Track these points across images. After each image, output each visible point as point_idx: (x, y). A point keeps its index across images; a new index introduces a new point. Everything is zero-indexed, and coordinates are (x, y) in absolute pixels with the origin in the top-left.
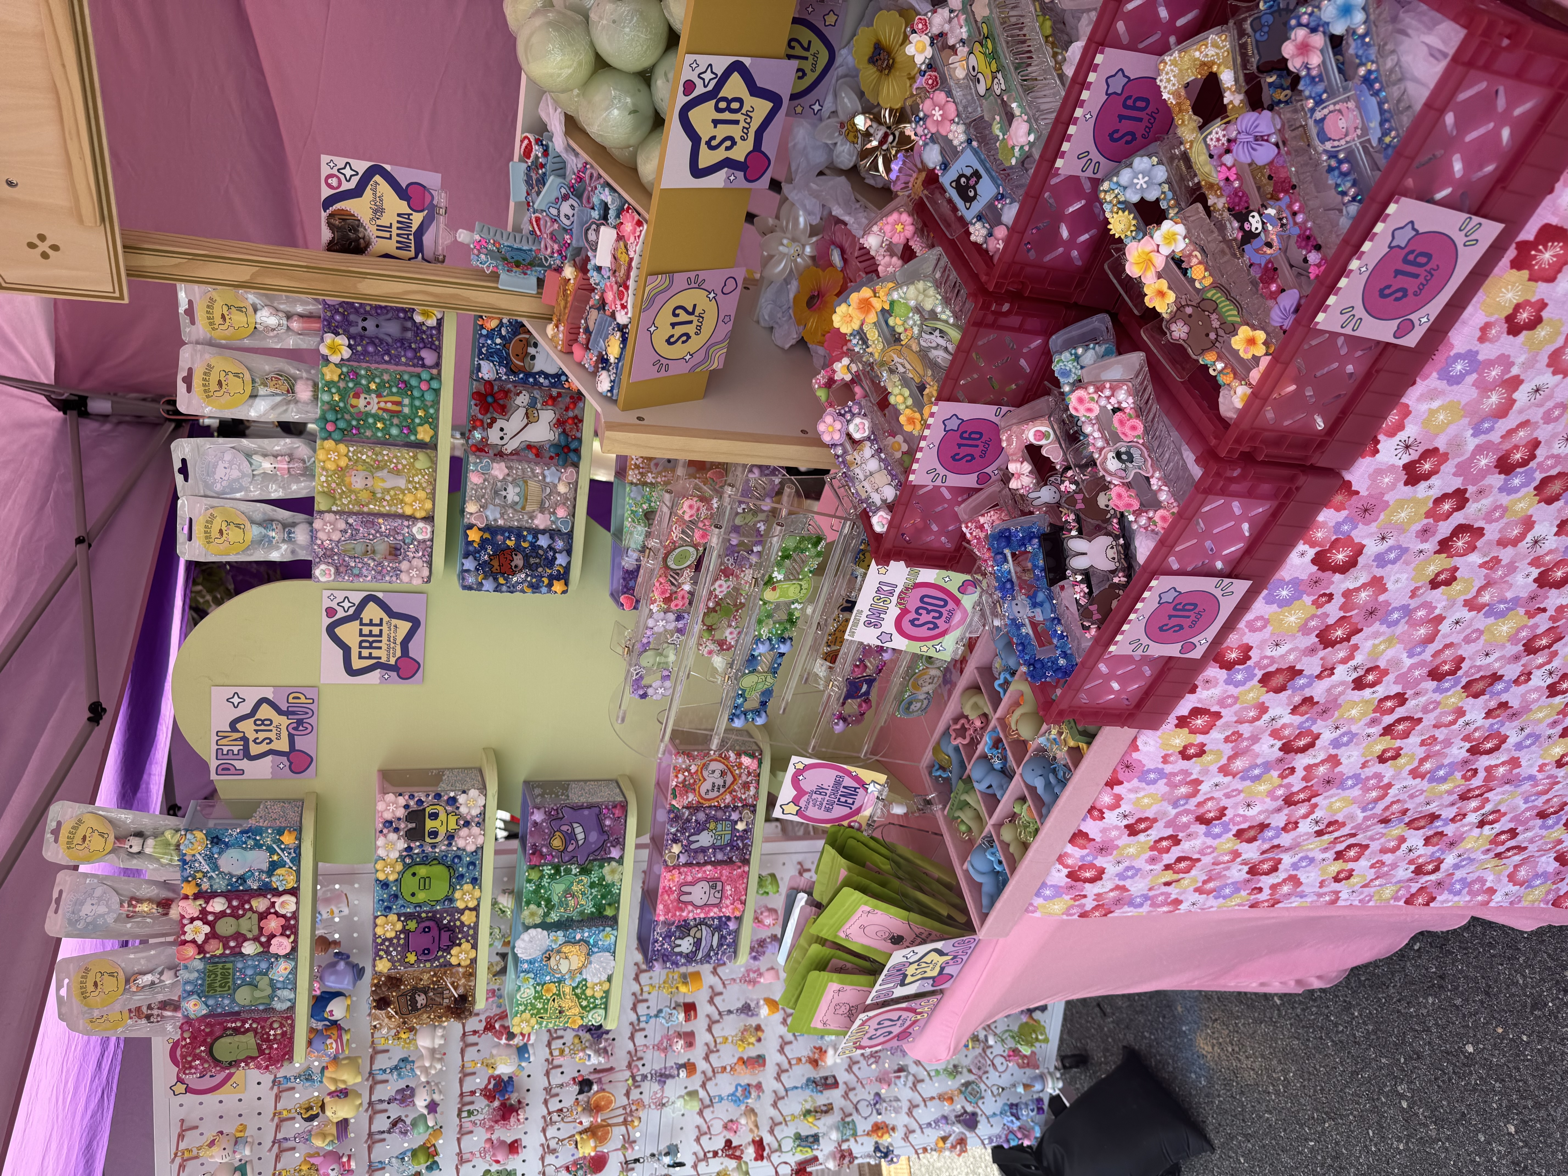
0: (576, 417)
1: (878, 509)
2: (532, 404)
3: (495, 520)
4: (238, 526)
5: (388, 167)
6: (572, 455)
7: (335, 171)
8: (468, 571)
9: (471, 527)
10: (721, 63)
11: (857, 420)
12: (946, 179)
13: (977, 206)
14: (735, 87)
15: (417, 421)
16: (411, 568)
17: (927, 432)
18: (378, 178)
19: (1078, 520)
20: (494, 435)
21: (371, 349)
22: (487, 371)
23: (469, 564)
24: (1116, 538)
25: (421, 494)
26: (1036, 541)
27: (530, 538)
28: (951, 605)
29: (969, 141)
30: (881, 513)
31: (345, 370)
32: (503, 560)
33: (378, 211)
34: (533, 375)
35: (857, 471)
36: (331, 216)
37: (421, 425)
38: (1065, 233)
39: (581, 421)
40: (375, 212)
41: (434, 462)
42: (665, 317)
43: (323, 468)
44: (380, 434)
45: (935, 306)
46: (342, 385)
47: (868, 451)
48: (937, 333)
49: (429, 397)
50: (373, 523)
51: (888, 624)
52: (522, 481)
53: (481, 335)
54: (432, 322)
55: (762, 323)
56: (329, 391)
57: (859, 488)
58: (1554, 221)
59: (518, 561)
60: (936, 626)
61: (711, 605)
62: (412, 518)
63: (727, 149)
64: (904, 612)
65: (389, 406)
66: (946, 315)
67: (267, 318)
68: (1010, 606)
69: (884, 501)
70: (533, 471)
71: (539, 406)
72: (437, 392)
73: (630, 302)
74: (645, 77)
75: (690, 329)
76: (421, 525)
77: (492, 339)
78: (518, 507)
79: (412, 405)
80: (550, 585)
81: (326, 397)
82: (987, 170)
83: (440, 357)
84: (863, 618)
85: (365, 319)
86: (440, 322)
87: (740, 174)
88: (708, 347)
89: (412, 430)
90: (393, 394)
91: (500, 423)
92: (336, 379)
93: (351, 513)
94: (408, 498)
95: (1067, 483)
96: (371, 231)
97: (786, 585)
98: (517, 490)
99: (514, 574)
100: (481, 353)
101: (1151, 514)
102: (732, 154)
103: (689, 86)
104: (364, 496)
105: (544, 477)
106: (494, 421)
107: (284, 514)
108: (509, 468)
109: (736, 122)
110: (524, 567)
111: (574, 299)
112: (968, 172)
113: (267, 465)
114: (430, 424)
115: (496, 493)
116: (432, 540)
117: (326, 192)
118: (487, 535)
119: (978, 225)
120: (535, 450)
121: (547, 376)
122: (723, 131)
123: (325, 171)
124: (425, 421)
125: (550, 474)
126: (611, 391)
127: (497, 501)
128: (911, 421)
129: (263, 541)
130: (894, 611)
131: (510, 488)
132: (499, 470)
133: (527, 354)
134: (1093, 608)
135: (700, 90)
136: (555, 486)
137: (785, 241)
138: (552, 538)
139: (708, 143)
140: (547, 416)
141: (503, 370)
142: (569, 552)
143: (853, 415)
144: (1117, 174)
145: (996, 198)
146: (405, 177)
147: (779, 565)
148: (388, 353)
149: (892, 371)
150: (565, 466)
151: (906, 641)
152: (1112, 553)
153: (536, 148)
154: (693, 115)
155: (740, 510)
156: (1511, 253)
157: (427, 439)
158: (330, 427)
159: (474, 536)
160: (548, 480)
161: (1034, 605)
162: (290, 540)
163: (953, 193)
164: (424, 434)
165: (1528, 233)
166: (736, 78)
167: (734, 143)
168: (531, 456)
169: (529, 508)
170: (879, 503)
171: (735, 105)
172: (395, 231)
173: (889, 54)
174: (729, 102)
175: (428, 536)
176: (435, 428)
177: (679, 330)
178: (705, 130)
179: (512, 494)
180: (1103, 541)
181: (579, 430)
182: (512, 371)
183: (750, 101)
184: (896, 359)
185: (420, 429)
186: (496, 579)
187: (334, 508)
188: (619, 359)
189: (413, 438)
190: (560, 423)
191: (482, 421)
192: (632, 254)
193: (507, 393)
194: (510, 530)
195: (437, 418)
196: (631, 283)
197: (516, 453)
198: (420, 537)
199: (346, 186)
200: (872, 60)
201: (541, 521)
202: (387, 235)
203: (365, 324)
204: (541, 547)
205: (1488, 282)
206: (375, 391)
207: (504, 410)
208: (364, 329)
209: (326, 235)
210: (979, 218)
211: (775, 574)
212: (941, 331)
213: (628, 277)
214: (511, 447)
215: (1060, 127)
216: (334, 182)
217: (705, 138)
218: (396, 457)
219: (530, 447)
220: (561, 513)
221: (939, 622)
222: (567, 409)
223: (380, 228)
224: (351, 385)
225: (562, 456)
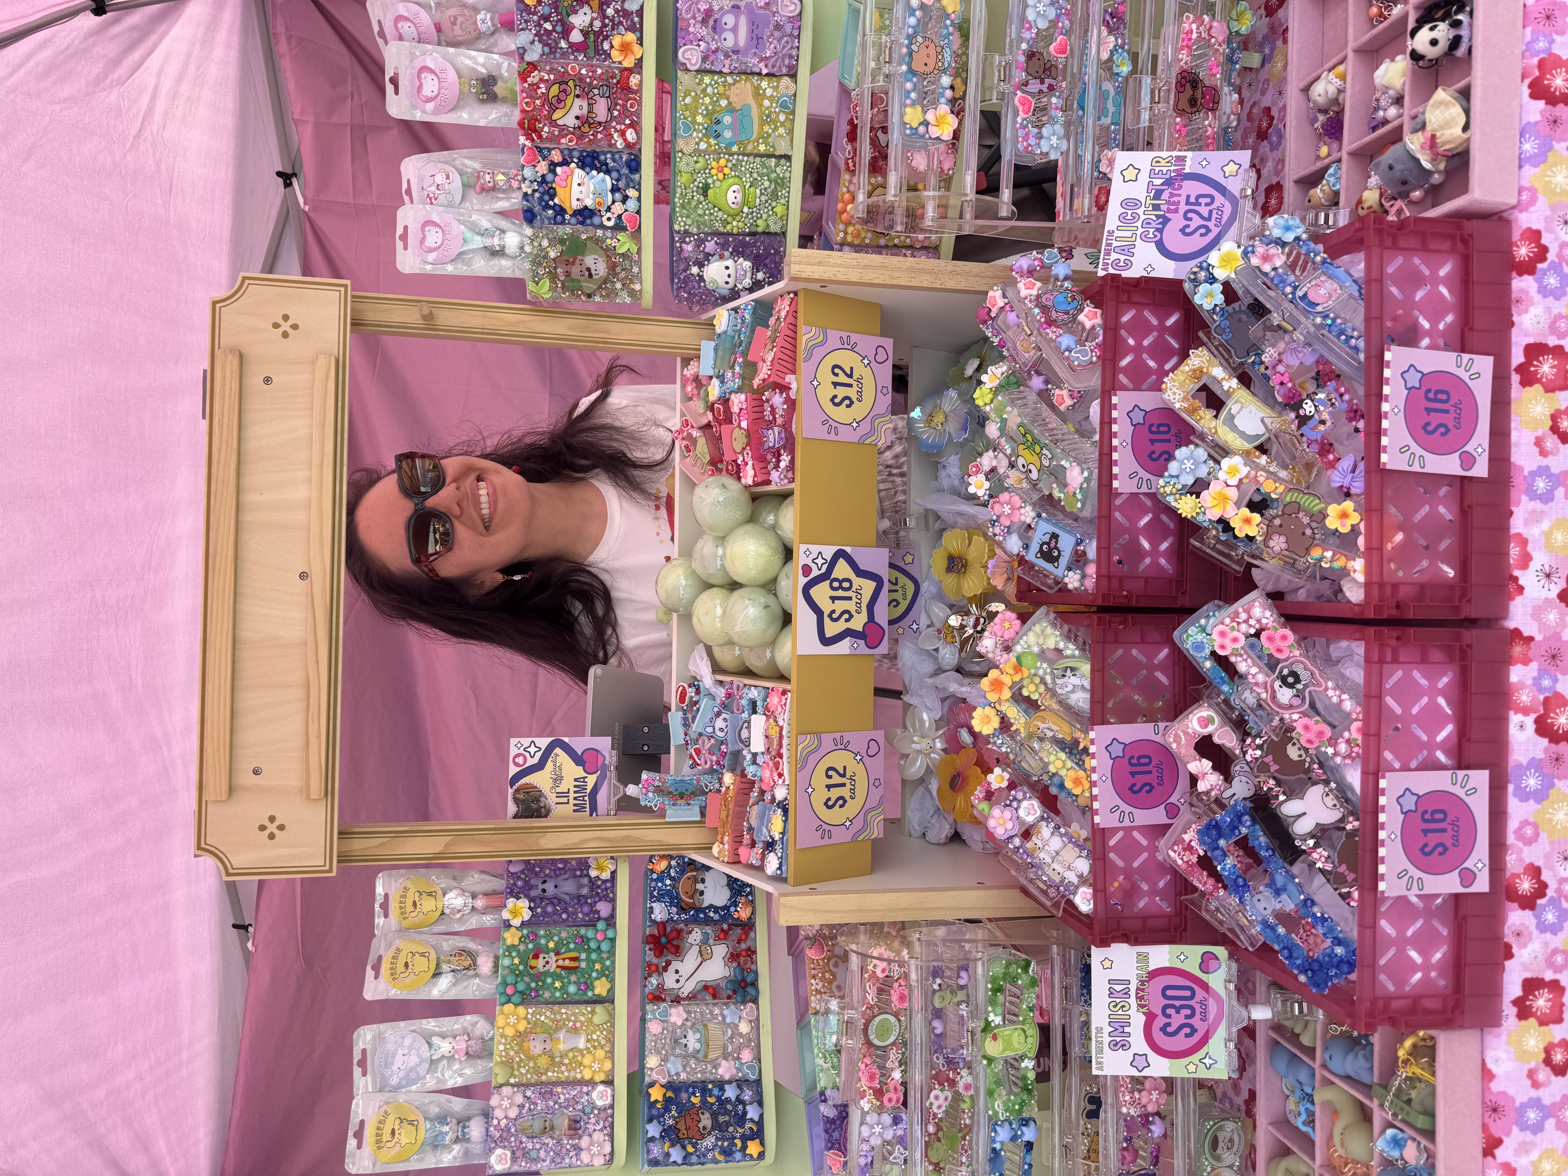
0: (749, 949)
1: (1077, 887)
2: (705, 941)
3: (678, 1074)
4: (411, 1123)
5: (566, 739)
6: (749, 989)
7: (521, 751)
8: (652, 1139)
9: (652, 1085)
10: (829, 551)
11: (1025, 804)
12: (1031, 556)
13: (1064, 561)
14: (842, 570)
15: (594, 975)
16: (592, 1144)
17: (1095, 791)
18: (558, 750)
19: (1279, 783)
20: (669, 980)
21: (549, 909)
22: (660, 912)
23: (653, 1130)
24: (1326, 782)
25: (600, 1053)
26: (1246, 817)
27: (716, 1092)
28: (1200, 993)
29: (1039, 516)
30: (1083, 889)
31: (525, 932)
32: (689, 1122)
33: (558, 779)
34: (703, 910)
35: (1042, 855)
36: (517, 791)
37: (597, 979)
38: (1146, 545)
39: (755, 952)
40: (555, 780)
41: (612, 1016)
42: (820, 780)
43: (503, 1036)
44: (558, 994)
45: (1057, 643)
46: (522, 947)
47: (1046, 830)
48: (1069, 673)
49: (605, 947)
50: (551, 1093)
51: (1138, 1043)
52: (700, 1026)
53: (652, 880)
54: (606, 875)
55: (914, 834)
56: (510, 955)
57: (1049, 872)
58: (1531, 340)
59: (706, 1120)
60: (1194, 1031)
61: (931, 1129)
62: (592, 1083)
63: (847, 620)
64: (1150, 1017)
65: (567, 963)
66: (1071, 649)
67: (455, 900)
68: (1253, 906)
69: (1080, 876)
70: (711, 1012)
71: (711, 941)
72: (613, 940)
73: (786, 769)
74: (770, 586)
75: (845, 792)
76: (601, 1088)
77: (662, 881)
78: (700, 1055)
79: (588, 959)
80: (744, 1147)
81: (506, 962)
82: (1061, 528)
83: (614, 909)
84: (1107, 1039)
85: (544, 882)
86: (614, 873)
87: (862, 642)
88: (865, 812)
89: (589, 986)
90: (571, 950)
91: (675, 965)
92: (516, 942)
93: (528, 1085)
94: (587, 1061)
95: (1250, 752)
96: (551, 799)
97: (1007, 1031)
98: (698, 1036)
99: (703, 1137)
100: (652, 896)
101: (1346, 735)
102: (850, 625)
103: (807, 570)
104: (543, 1062)
105: (724, 1018)
106: (668, 963)
107: (458, 1104)
108: (688, 1012)
109: (850, 598)
110: (713, 1129)
111: (735, 805)
112: (1046, 538)
113: (445, 1047)
114: (607, 976)
115: (676, 1041)
116: (612, 1107)
117: (513, 770)
118: (670, 1094)
119: (1071, 574)
120: (710, 990)
121: (716, 909)
122: (840, 606)
123: (513, 751)
124: (602, 974)
125: (730, 1013)
126: (780, 868)
127: (678, 1051)
128: (1077, 782)
129: (436, 1144)
130: (1138, 1020)
131: (690, 1035)
132: (677, 1015)
133: (696, 890)
134: (1343, 869)
135: (815, 573)
136: (737, 1026)
137: (916, 739)
138: (739, 1087)
139: (830, 616)
140: (720, 951)
141: (674, 910)
142: (761, 1104)
143: (1019, 801)
144: (1166, 469)
145: (1078, 544)
146: (580, 744)
147: (993, 1002)
148: (565, 910)
149: (1041, 739)
150: (744, 1002)
151: (1166, 1061)
152: (1330, 801)
153: (689, 690)
154: (813, 592)
155: (936, 987)
156: (1515, 378)
157: (604, 994)
158: (510, 991)
159: (656, 1094)
160: (728, 1020)
161: (1278, 892)
162: (461, 1139)
163: (1041, 563)
164: (600, 988)
165: (1517, 357)
166: (842, 563)
167: (851, 616)
168: (708, 997)
169: (711, 1056)
170: (1075, 880)
171: (846, 585)
172: (572, 795)
173: (961, 558)
174: (841, 582)
175: (609, 1101)
176: (612, 981)
177: (835, 793)
178: (826, 606)
179: (693, 1041)
180: (1315, 792)
181: (754, 962)
182: (682, 909)
183: (857, 581)
184: (1042, 726)
185: (597, 983)
186: (684, 1147)
187: (512, 1081)
188: (783, 833)
189: (590, 994)
190: (734, 957)
191: (657, 966)
192: (781, 723)
193: (679, 932)
194: (694, 1085)
195: (614, 971)
196: (784, 751)
197: (692, 997)
198: (600, 1103)
199: (531, 762)
200: (949, 570)
201: (725, 1070)
202: (565, 800)
203: (545, 886)
204: (728, 1101)
205: (1513, 406)
206: (553, 950)
207: (678, 951)
208: (544, 891)
209: (512, 808)
210: (1069, 569)
211: (991, 1017)
212: (1073, 669)
213: (780, 746)
214: (688, 988)
215: (1105, 458)
216: (520, 760)
217: (826, 613)
218: (574, 1014)
219: (706, 988)
220: (746, 1056)
221: (1195, 1021)
222: (739, 942)
223: (560, 795)
224: (530, 946)
225: (740, 991)
